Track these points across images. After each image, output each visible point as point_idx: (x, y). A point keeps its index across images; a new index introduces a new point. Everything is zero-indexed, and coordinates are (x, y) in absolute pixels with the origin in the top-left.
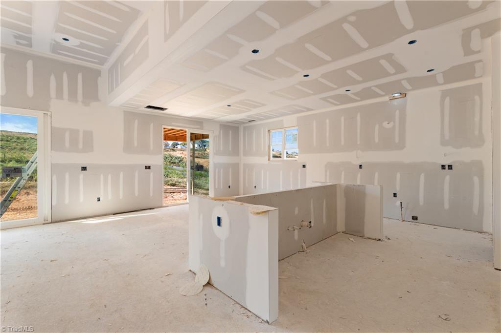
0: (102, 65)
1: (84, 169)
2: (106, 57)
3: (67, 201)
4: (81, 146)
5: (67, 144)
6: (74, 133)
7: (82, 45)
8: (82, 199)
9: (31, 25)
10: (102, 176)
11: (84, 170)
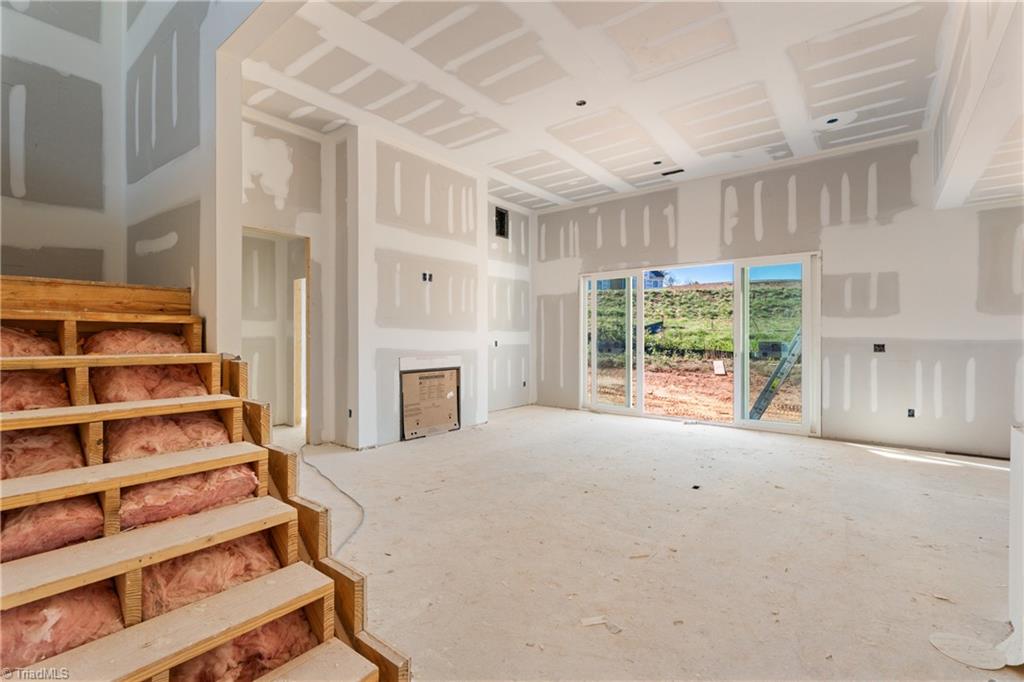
0: (920, 127)
1: (880, 348)
2: (921, 110)
3: (847, 406)
4: (873, 304)
5: (848, 304)
6: (861, 281)
7: (861, 116)
8: (874, 407)
9: (779, 128)
10: (919, 365)
11: (880, 351)
